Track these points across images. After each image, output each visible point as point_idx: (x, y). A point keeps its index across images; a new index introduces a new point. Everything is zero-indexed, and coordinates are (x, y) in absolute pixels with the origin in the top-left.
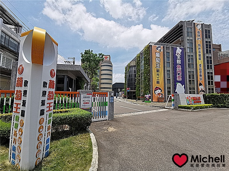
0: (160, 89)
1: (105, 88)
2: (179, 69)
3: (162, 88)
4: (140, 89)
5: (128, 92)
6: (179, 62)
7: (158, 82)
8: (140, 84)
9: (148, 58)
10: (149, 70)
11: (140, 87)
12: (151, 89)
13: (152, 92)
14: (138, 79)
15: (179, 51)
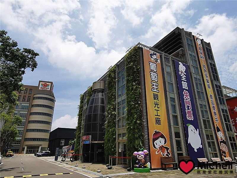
0: (162, 136)
1: (34, 139)
2: (187, 98)
3: (166, 133)
4: (115, 139)
5: (86, 147)
6: (185, 85)
7: (158, 121)
8: (115, 126)
9: (138, 69)
10: (140, 93)
11: (115, 132)
12: (146, 136)
13: (149, 143)
14: (112, 115)
15: (182, 68)
